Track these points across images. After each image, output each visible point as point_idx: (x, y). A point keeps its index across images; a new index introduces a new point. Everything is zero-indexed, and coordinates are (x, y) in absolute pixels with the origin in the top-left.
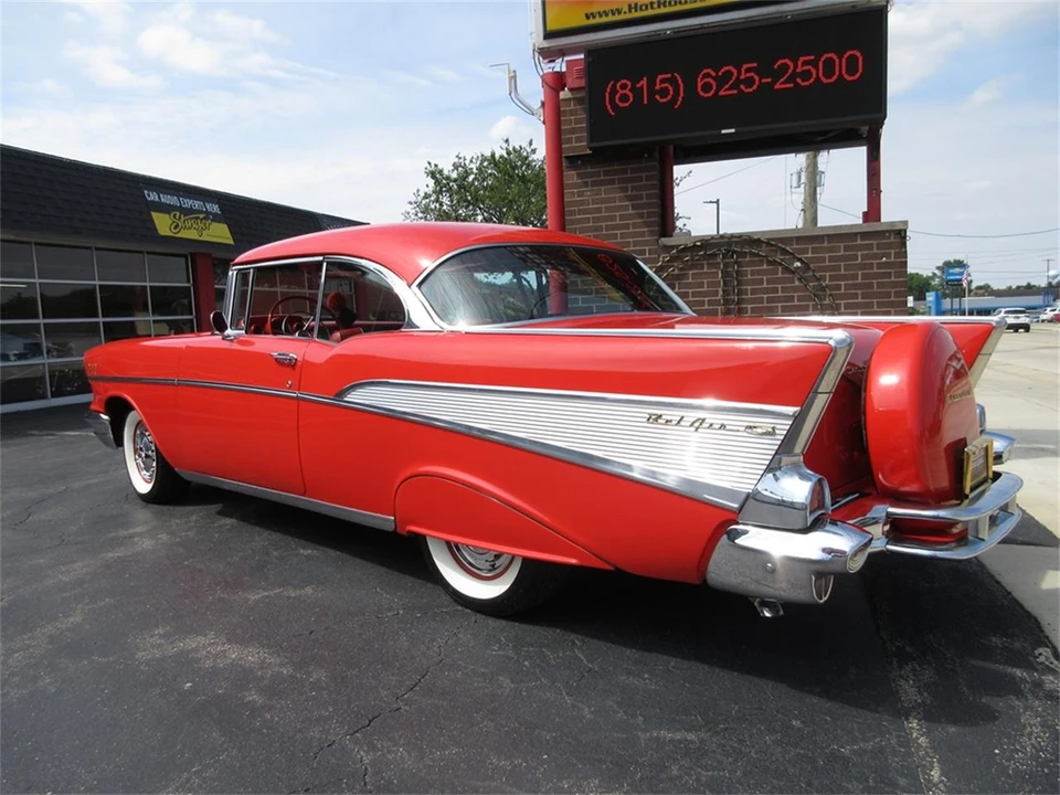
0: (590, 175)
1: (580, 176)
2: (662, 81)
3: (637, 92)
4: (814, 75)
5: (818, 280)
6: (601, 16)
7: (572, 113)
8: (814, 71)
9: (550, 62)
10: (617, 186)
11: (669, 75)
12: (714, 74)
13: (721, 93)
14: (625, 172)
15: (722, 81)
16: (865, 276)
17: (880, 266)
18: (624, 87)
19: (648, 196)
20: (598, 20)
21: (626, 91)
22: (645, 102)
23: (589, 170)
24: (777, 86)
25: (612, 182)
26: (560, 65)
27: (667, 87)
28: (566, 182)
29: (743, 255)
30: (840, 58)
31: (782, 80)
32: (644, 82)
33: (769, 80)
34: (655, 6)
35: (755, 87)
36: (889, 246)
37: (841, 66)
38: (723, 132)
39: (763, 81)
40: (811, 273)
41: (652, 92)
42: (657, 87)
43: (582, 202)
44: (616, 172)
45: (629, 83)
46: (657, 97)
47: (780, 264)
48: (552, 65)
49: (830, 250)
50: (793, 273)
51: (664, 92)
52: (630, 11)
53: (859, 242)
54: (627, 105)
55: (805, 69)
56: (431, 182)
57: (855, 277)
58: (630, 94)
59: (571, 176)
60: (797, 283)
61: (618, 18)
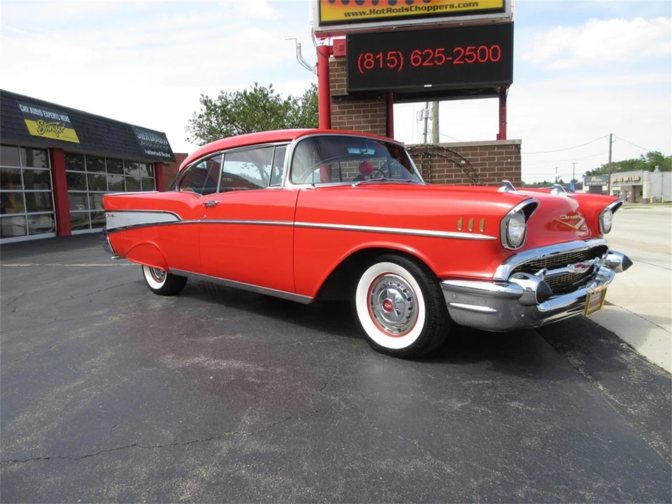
0: (346, 107)
1: (340, 108)
2: (391, 55)
3: (377, 61)
4: (475, 58)
5: (475, 171)
6: (353, 15)
7: (336, 70)
8: (475, 55)
9: (322, 39)
10: (362, 114)
11: (394, 52)
12: (420, 53)
13: (424, 64)
14: (367, 106)
15: (425, 57)
16: (499, 169)
17: (507, 164)
18: (369, 57)
19: (381, 121)
20: (352, 17)
21: (371, 60)
22: (381, 67)
23: (346, 104)
24: (455, 62)
25: (359, 112)
26: (329, 42)
27: (394, 59)
28: (331, 111)
29: (433, 156)
30: (489, 49)
31: (458, 59)
32: (381, 55)
33: (451, 58)
34: (385, 12)
35: (443, 62)
36: (512, 153)
37: (489, 53)
38: (425, 86)
39: (448, 59)
40: (470, 167)
41: (385, 61)
42: (388, 59)
43: (341, 123)
44: (362, 106)
45: (372, 55)
46: (388, 64)
47: (454, 162)
48: (322, 41)
49: (481, 154)
50: (461, 166)
51: (392, 62)
52: (371, 14)
53: (496, 150)
54: (370, 68)
55: (470, 54)
56: (204, 108)
57: (494, 169)
58: (372, 61)
59: (335, 108)
60: (463, 172)
61: (363, 17)
